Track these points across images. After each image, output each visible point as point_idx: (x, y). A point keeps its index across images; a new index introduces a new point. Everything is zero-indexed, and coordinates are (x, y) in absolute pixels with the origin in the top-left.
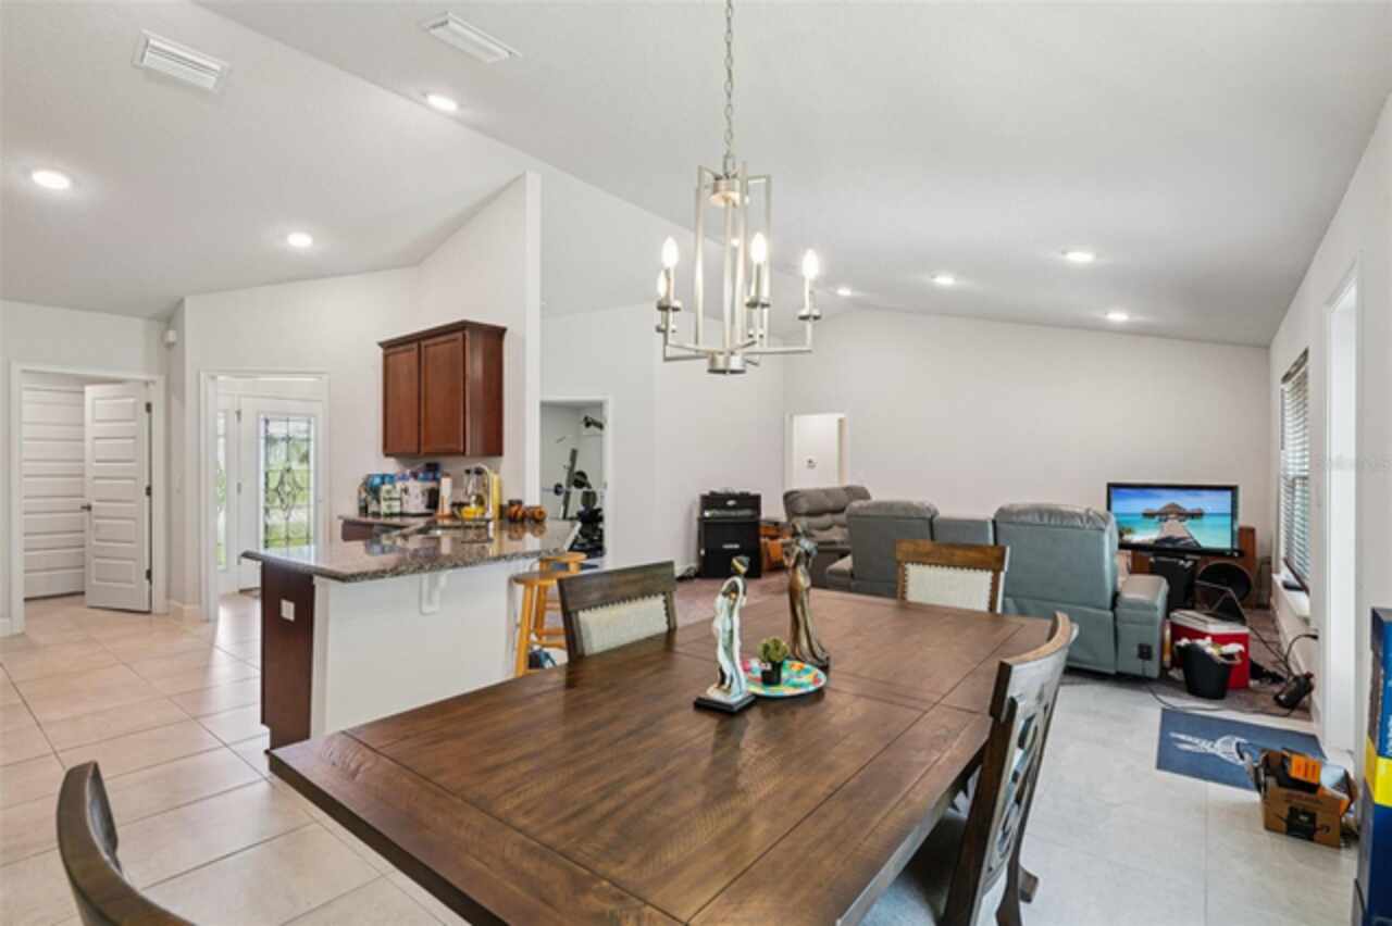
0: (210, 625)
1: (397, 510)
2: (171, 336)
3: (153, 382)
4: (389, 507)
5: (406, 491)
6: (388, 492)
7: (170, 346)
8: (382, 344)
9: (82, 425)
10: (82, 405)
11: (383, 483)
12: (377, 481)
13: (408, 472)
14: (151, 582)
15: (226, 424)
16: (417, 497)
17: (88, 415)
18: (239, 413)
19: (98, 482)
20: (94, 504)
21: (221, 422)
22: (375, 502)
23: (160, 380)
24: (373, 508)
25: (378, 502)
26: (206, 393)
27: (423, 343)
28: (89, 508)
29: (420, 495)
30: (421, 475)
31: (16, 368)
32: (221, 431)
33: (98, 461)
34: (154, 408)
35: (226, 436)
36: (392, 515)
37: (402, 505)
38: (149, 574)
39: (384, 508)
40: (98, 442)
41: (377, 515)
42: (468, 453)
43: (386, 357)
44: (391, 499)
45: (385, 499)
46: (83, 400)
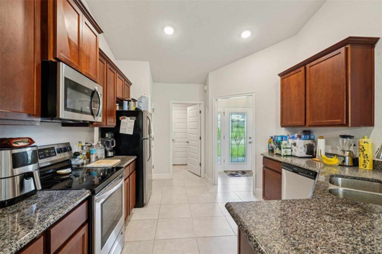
0: (216, 186)
1: (289, 154)
2: (206, 88)
3: (201, 104)
4: (286, 152)
5: (295, 144)
6: (286, 144)
7: (205, 91)
8: (279, 75)
9: (187, 119)
10: (187, 113)
11: (282, 140)
12: (279, 139)
13: (296, 135)
14: (201, 167)
15: (221, 117)
16: (301, 148)
17: (188, 116)
18: (224, 113)
19: (190, 135)
20: (189, 141)
21: (219, 116)
22: (278, 149)
23: (203, 103)
24: (277, 151)
25: (280, 149)
26: (215, 105)
27: (308, 66)
28: (188, 142)
29: (303, 147)
30: (303, 137)
31: (171, 102)
32: (219, 118)
33: (190, 129)
34: (202, 112)
35: (221, 120)
36: (287, 156)
37: (292, 151)
38: (200, 164)
39: (283, 152)
40: (190, 123)
41: (279, 155)
42: (350, 125)
43: (282, 80)
44: (286, 148)
45: (284, 148)
46: (187, 112)
